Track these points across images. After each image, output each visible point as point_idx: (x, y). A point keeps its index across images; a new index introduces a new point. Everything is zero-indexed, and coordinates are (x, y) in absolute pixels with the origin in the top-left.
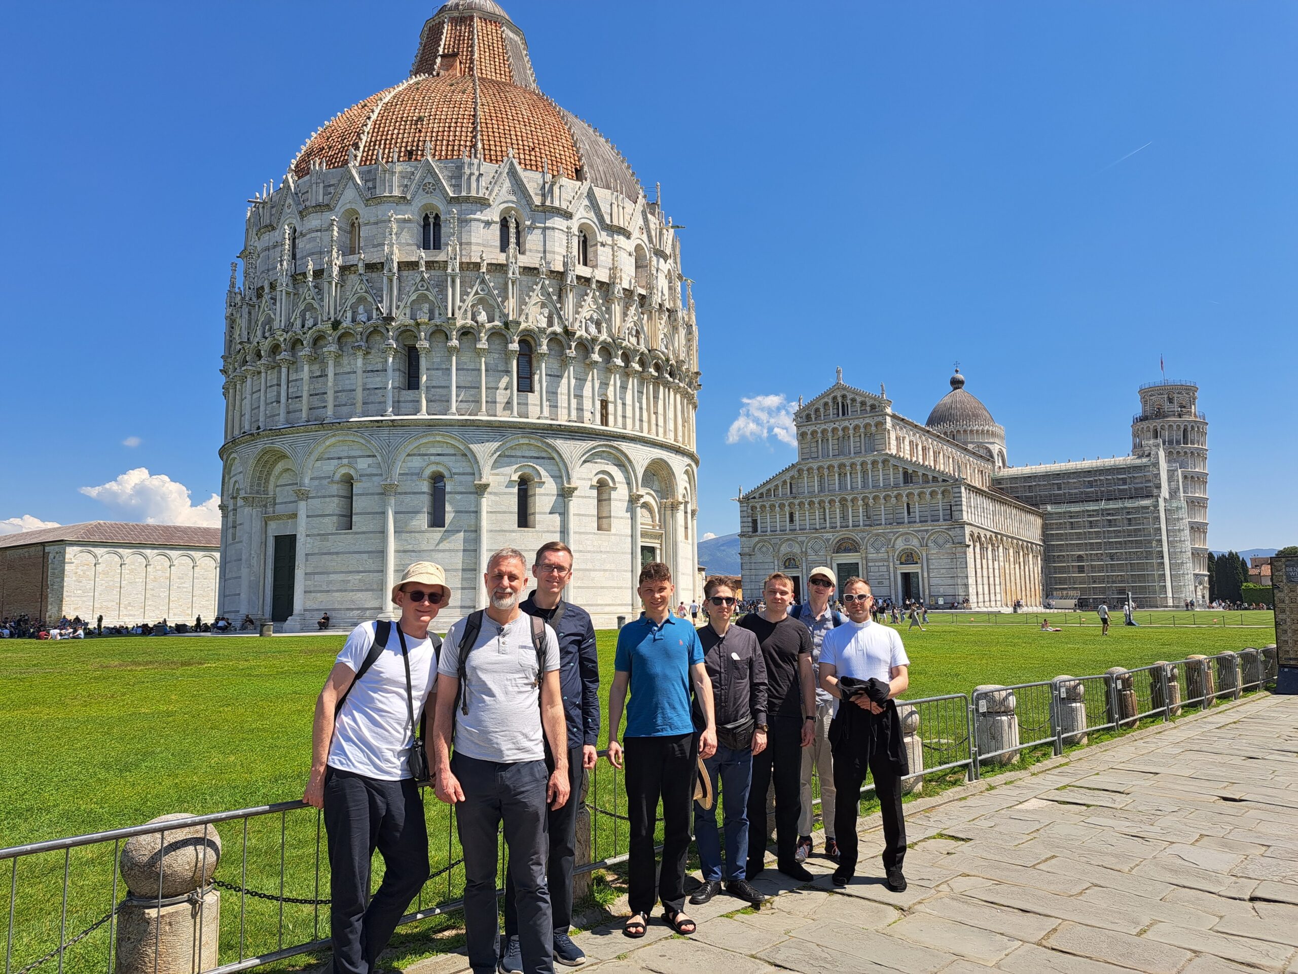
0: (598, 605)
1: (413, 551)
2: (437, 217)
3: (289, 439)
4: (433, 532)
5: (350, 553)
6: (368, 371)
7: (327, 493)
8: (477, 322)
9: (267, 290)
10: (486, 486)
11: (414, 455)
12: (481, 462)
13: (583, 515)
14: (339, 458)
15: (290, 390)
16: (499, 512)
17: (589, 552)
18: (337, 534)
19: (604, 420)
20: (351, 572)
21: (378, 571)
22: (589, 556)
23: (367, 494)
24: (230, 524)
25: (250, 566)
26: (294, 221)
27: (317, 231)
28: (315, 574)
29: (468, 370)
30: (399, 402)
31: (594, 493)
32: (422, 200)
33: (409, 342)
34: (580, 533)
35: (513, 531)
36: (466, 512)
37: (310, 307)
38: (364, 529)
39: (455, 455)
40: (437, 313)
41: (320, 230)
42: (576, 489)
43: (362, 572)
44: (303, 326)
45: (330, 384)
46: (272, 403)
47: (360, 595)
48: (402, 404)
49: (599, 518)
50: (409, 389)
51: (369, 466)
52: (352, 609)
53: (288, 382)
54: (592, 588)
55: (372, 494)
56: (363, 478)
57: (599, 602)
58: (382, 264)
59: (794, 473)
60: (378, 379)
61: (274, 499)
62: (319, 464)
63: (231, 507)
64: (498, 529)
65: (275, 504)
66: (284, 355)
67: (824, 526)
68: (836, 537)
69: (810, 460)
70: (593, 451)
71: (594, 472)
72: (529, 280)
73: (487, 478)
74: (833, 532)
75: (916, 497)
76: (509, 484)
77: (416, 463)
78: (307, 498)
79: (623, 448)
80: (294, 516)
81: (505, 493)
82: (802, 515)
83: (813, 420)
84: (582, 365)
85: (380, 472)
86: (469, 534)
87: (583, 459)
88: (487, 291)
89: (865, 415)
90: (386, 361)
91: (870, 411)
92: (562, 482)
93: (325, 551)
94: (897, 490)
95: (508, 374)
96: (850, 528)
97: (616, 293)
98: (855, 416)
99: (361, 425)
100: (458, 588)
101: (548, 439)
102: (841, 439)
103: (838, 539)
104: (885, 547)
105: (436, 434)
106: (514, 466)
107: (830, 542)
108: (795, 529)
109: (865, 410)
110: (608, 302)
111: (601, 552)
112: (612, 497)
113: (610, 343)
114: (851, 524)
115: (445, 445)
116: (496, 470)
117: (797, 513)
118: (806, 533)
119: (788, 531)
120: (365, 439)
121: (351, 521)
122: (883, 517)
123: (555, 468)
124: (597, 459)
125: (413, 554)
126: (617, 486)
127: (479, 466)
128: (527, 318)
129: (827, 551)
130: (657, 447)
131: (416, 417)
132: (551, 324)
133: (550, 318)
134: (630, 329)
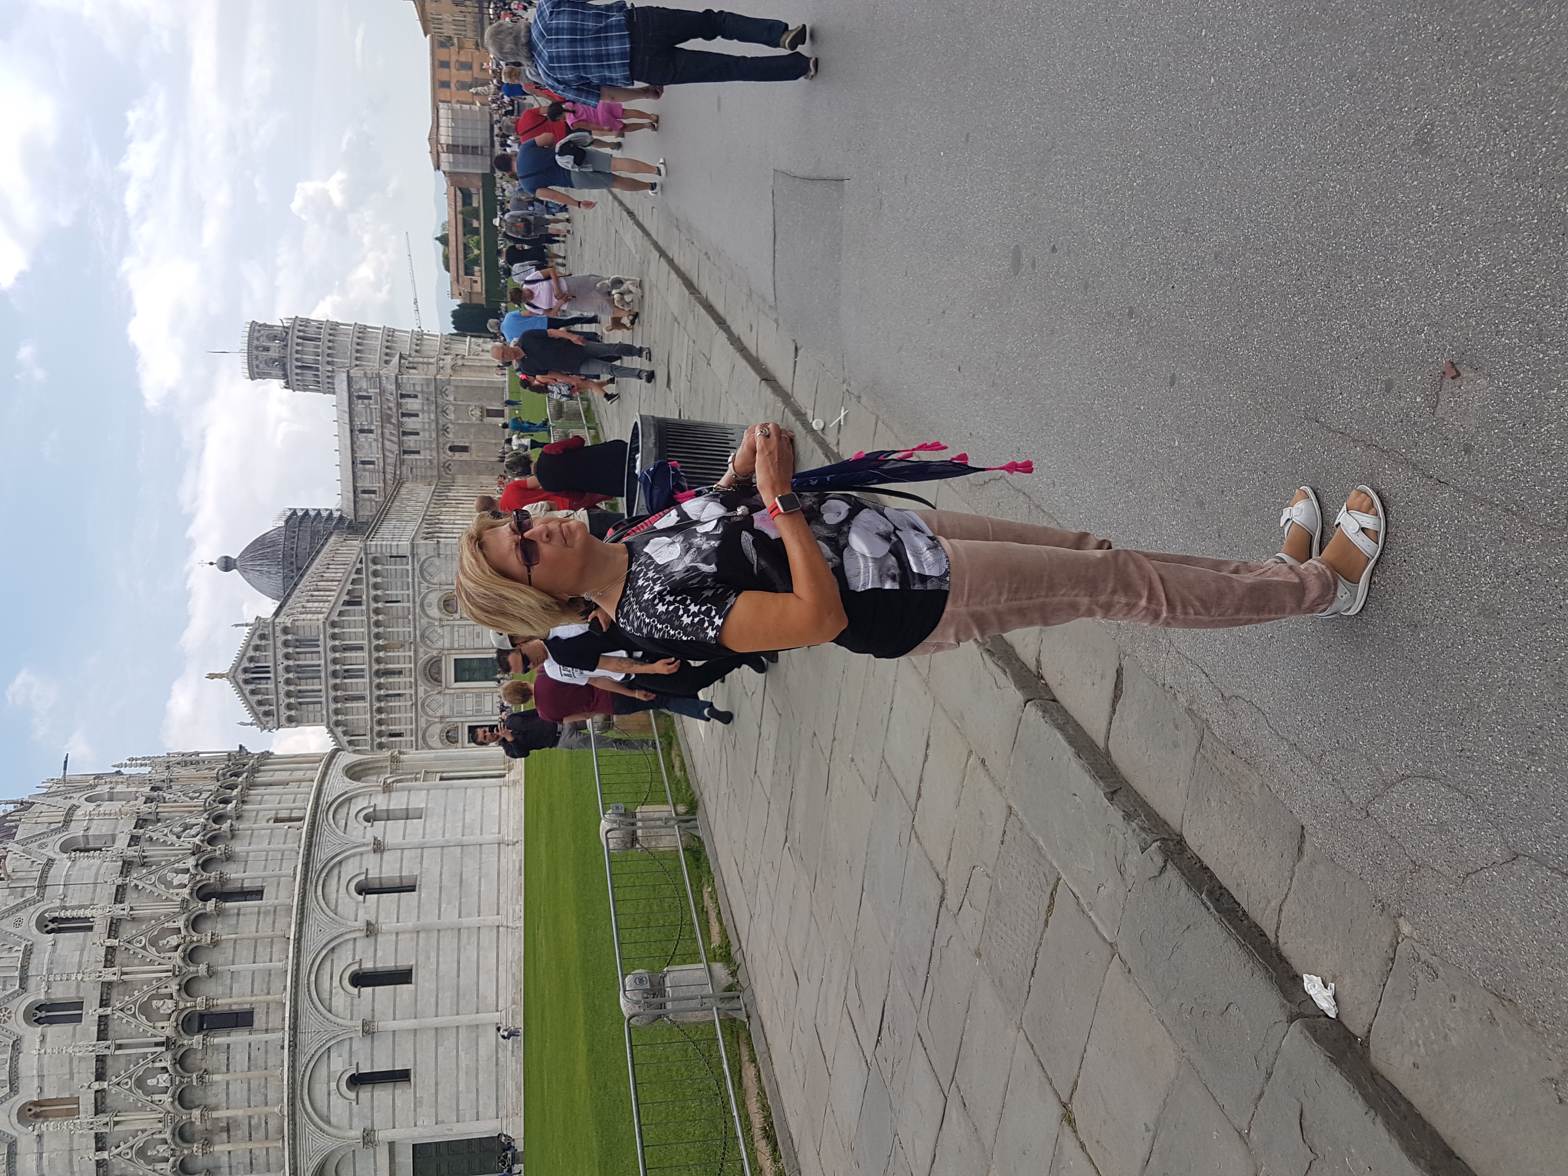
0: (500, 814)
1: (437, 996)
2: (41, 1007)
3: (303, 1162)
4: (416, 979)
5: (436, 1069)
6: (228, 1067)
7: (369, 1105)
8: (179, 946)
10: (369, 924)
11: (330, 1004)
12: (342, 930)
13: (404, 831)
14: (329, 1094)
16: (398, 911)
17: (444, 825)
18: (415, 1086)
19: (299, 818)
20: (457, 1065)
21: (458, 1033)
22: (448, 824)
23: (372, 1055)
28: (458, 1110)
29: (234, 955)
30: (267, 1028)
31: (379, 824)
32: (17, 1025)
34: (424, 834)
35: (420, 895)
36: (397, 943)
38: (411, 1055)
39: (332, 960)
40: (163, 991)
42: (375, 839)
43: (458, 1052)
44: (164, 1159)
45: (238, 1113)
47: (482, 1051)
48: (271, 1024)
49: (407, 818)
50: (252, 1022)
51: (340, 1055)
52: (497, 1059)
54: (482, 820)
55: (372, 1049)
56: (354, 1063)
57: (496, 813)
59: (339, 730)
60: (238, 1057)
62: (333, 1120)
64: (416, 910)
67: (408, 696)
68: (423, 682)
69: (324, 712)
70: (334, 826)
71: (357, 825)
72: (131, 896)
73: (361, 924)
74: (416, 686)
75: (379, 592)
76: (367, 904)
77: (340, 1002)
78: (373, 1130)
79: (330, 799)
80: (392, 1145)
81: (378, 906)
82: (394, 721)
83: (271, 708)
84: (233, 841)
85: (348, 1042)
86: (420, 939)
87: (342, 834)
88: (142, 937)
89: (272, 646)
90: (216, 1047)
91: (267, 640)
92: (367, 852)
93: (434, 1099)
94: (368, 613)
95: (241, 912)
96: (412, 666)
97: (150, 810)
98: (272, 658)
99: (293, 1067)
100: (478, 945)
101: (319, 866)
102: (300, 675)
103: (426, 681)
104: (436, 628)
105: (308, 980)
106: (347, 899)
107: (429, 689)
108: (411, 730)
109: (265, 646)
110: (159, 820)
111: (445, 815)
112: (385, 808)
113: (209, 815)
114: (407, 666)
115: (321, 972)
116: (352, 917)
117: (391, 727)
118: (417, 717)
119: (413, 739)
120: (309, 1061)
121: (403, 1076)
122: (401, 629)
123: (351, 860)
124: (342, 823)
125: (440, 996)
126: (372, 804)
127: (347, 933)
128: (177, 894)
129: (439, 693)
130: (330, 772)
131: (288, 1003)
132: (187, 871)
133: (177, 872)
134: (192, 798)
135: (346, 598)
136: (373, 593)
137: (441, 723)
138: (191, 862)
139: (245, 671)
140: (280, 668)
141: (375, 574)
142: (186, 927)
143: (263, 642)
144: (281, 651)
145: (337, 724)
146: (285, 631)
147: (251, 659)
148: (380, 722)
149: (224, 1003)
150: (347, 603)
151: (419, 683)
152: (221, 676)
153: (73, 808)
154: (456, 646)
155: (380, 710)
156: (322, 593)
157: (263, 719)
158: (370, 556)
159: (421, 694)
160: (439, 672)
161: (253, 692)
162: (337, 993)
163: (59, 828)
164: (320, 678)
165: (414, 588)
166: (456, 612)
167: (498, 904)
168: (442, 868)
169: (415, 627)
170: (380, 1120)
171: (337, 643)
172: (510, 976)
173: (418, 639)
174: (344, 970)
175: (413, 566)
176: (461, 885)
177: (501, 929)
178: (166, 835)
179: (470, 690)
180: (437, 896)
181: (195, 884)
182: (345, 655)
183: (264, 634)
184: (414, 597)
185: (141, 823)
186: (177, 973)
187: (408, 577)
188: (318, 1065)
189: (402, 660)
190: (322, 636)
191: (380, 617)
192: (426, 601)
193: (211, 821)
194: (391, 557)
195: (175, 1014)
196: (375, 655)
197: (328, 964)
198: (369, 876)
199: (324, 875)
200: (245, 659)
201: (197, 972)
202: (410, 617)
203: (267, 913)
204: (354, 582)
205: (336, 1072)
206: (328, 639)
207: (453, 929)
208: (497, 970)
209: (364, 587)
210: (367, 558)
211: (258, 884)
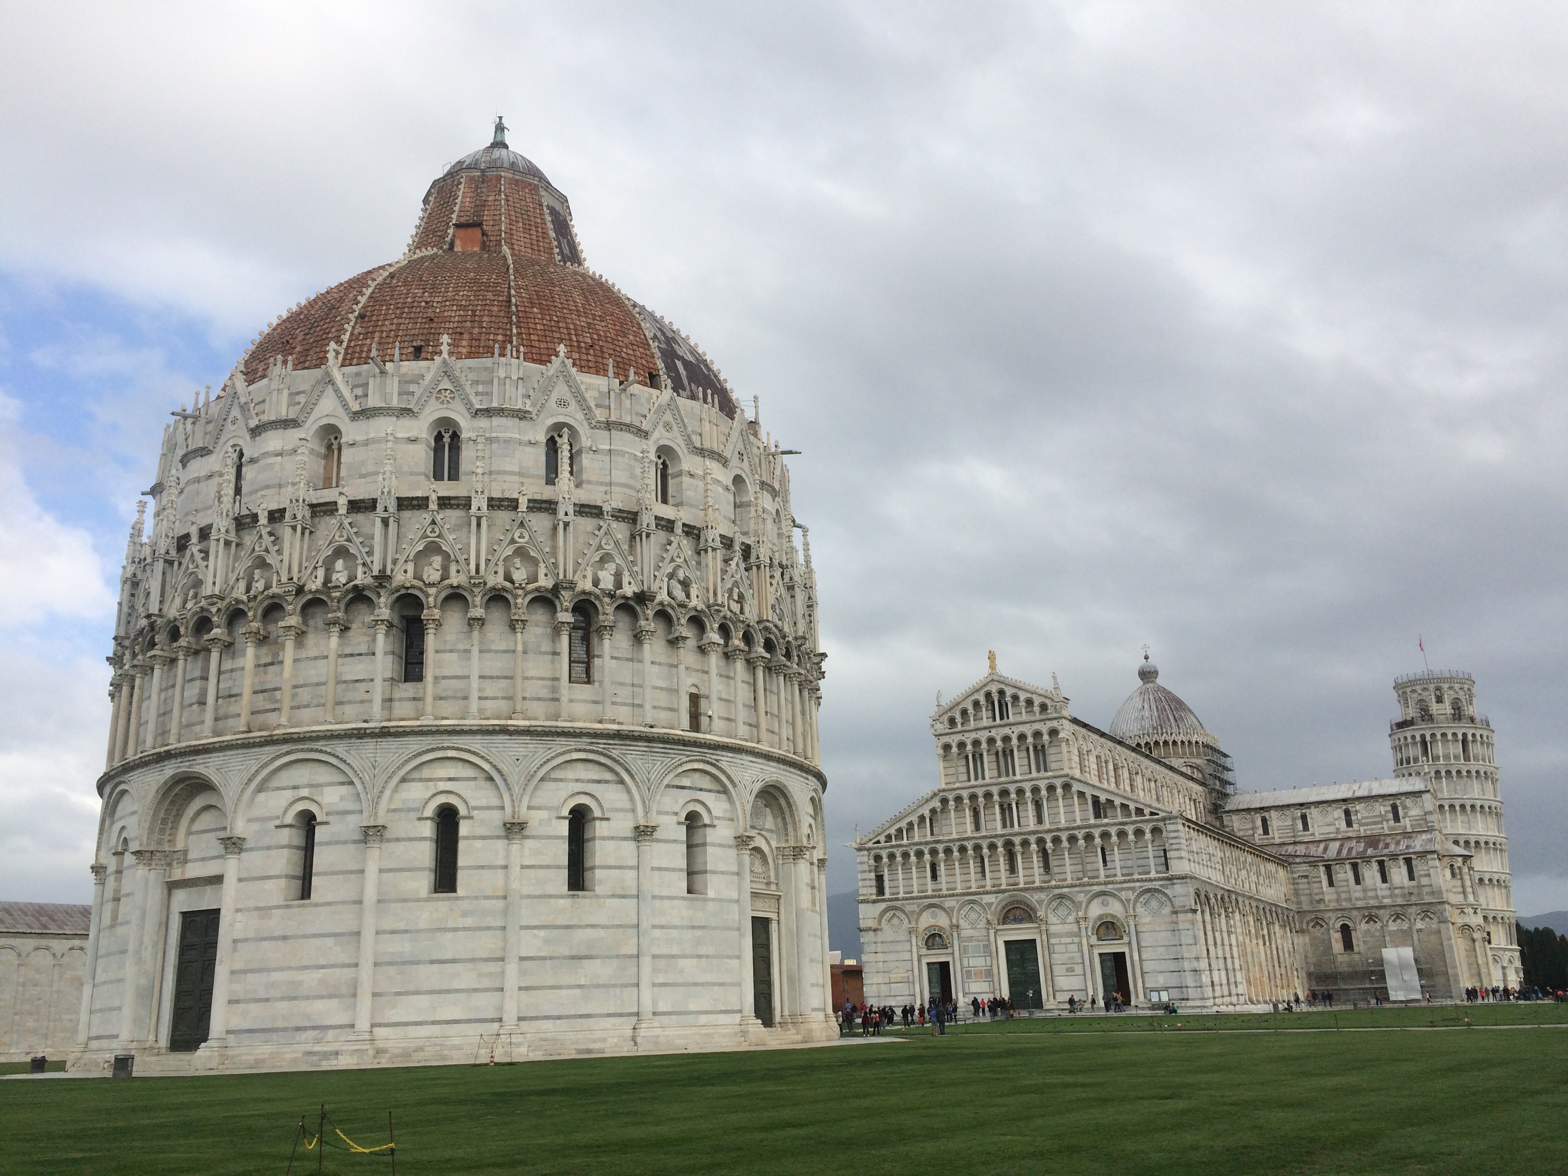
0: (691, 1013)
1: (406, 931)
2: (455, 436)
3: (216, 759)
4: (438, 900)
5: (305, 936)
6: (346, 656)
8: (512, 582)
9: (194, 539)
11: (413, 780)
12: (516, 790)
13: (666, 869)
14: (295, 787)
15: (221, 686)
16: (541, 867)
17: (675, 927)
18: (288, 907)
19: (695, 725)
20: (306, 968)
21: (350, 966)
22: (675, 933)
23: (337, 843)
24: (109, 893)
25: (139, 961)
26: (241, 442)
27: (277, 455)
28: (245, 972)
29: (496, 651)
30: (391, 700)
31: (680, 833)
32: (433, 412)
33: (411, 613)
34: (662, 898)
35: (562, 897)
36: (490, 867)
37: (262, 564)
38: (330, 898)
39: (475, 779)
40: (453, 568)
41: (281, 454)
42: (654, 828)
43: (323, 967)
44: (248, 589)
45: (287, 674)
46: (191, 705)
47: (319, 1006)
48: (396, 704)
49: (689, 873)
50: (405, 681)
51: (342, 799)
52: (305, 1029)
53: (220, 673)
54: (679, 985)
57: (692, 1007)
58: (374, 501)
60: (361, 667)
61: (185, 852)
62: (262, 797)
63: (112, 868)
64: (538, 893)
65: (186, 861)
66: (216, 632)
67: (982, 883)
68: (1001, 901)
69: (957, 785)
70: (680, 770)
71: (681, 802)
72: (587, 524)
73: (524, 813)
74: (995, 892)
75: (1114, 839)
76: (555, 822)
77: (415, 792)
78: (241, 850)
79: (724, 765)
80: (217, 880)
81: (550, 837)
82: (950, 867)
83: (959, 725)
84: (663, 643)
85: (359, 808)
86: (494, 901)
87: (666, 782)
88: (527, 538)
89: (1033, 719)
90: (374, 640)
91: (1041, 713)
92: (636, 817)
93: (266, 935)
94: (1085, 827)
95: (556, 657)
96: (1022, 886)
97: (710, 540)
98: (1019, 719)
99: (332, 736)
100: (475, 990)
101: (615, 753)
102: (1000, 754)
103: (1004, 903)
104: (1074, 914)
105: (448, 748)
106: (564, 794)
107: (993, 908)
108: (940, 890)
109: (1032, 711)
110: (699, 553)
111: (693, 927)
112: (708, 841)
113: (702, 611)
114: (1021, 880)
115: (460, 764)
116: (536, 802)
117: (942, 864)
118: (957, 895)
119: (930, 893)
120: (337, 757)
121: (303, 889)
122: (1068, 869)
123: (624, 796)
124: (686, 782)
125: (407, 936)
126: (716, 822)
127: (511, 795)
128: (585, 577)
129: (989, 922)
130: (772, 764)
131: (418, 723)
132: (619, 585)
133: (618, 576)
134: (730, 591)
135: (1103, 798)
136: (1113, 831)
137: (952, 926)
139: (1001, 693)
140: (1006, 731)
141: (1139, 833)
142: (537, 589)
143: (1037, 709)
144: (1028, 730)
145: (945, 801)
146: (1053, 732)
147: (1015, 698)
148: (948, 851)
150: (1096, 801)
151: (1001, 896)
152: (993, 667)
153: (724, 462)
154: (1053, 941)
155: (963, 850)
156: (1112, 773)
157: (945, 718)
158: (1161, 824)
159: (987, 899)
160: (1017, 920)
161: (976, 704)
162: (428, 788)
163: (692, 443)
164: (999, 776)
165: (1125, 882)
166: (1099, 939)
167: (537, 1018)
168: (603, 927)
169: (1072, 886)
170: (252, 861)
171: (1044, 793)
172: (420, 1043)
173: (1057, 891)
174: (459, 796)
175: (1155, 880)
176: (573, 958)
177: (496, 1025)
178: (672, 560)
179: (995, 962)
180: (560, 921)
181: (597, 597)
182: (1029, 803)
183: (1047, 709)
184: (1113, 883)
185: (691, 531)
186: (472, 581)
187: (1139, 874)
188: (334, 770)
189: (1028, 872)
190: (1050, 774)
191: (1081, 842)
192: (1110, 899)
193: (693, 613)
194: (1165, 851)
195: (420, 584)
196: (1032, 839)
197: (470, 772)
198: (598, 823)
199: (602, 760)
200: (1014, 691)
201: (475, 606)
202: (1086, 880)
203: (554, 690)
204: (1124, 807)
205: (322, 794)
206: (1047, 781)
207: (504, 949)
208: (434, 1023)
209: (1120, 819)
210: (1157, 820)
211: (596, 675)
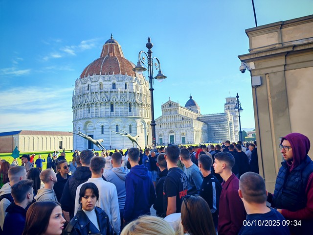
1: (114, 137)
2: (115, 84)
3: (92, 119)
7: (99, 128)
10: (125, 127)
14: (101, 123)
18: (101, 135)
27: (95, 85)
32: (112, 81)
33: (112, 104)
37: (95, 98)
38: (106, 134)
39: (120, 122)
40: (116, 99)
42: (138, 127)
45: (99, 111)
50: (112, 112)
53: (91, 110)
55: (107, 128)
56: (105, 126)
58: (107, 91)
59: (161, 117)
60: (107, 110)
61: (88, 129)
62: (97, 123)
67: (167, 128)
69: (164, 115)
70: (140, 121)
71: (140, 124)
72: (130, 94)
75: (184, 123)
81: (128, 128)
84: (138, 107)
85: (108, 125)
90: (108, 107)
95: (127, 109)
99: (105, 118)
100: (121, 143)
101: (134, 119)
104: (179, 132)
108: (162, 129)
114: (172, 128)
116: (126, 124)
121: (103, 133)
122: (178, 126)
129: (168, 133)
131: (114, 116)
135: (183, 117)
137: (163, 134)
138: (135, 102)
140: (171, 108)
141: (188, 122)
142: (125, 102)
143: (175, 105)
144: (174, 108)
146: (177, 108)
148: (163, 124)
149: (114, 107)
151: (169, 130)
152: (170, 99)
154: (176, 135)
157: (163, 106)
160: (171, 133)
161: (167, 104)
162: (115, 123)
166: (182, 135)
170: (97, 130)
173: (177, 129)
174: (118, 124)
177: (123, 146)
179: (168, 138)
181: (131, 102)
182: (174, 118)
185: (141, 94)
187: (187, 127)
191: (180, 123)
192: (184, 130)
193: (141, 104)
194: (191, 124)
195: (113, 101)
196: (174, 122)
200: (172, 103)
201: (119, 104)
202: (181, 128)
203: (127, 113)
205: (104, 123)
208: (117, 146)
209: (185, 120)
210: (190, 120)
211: (131, 111)
